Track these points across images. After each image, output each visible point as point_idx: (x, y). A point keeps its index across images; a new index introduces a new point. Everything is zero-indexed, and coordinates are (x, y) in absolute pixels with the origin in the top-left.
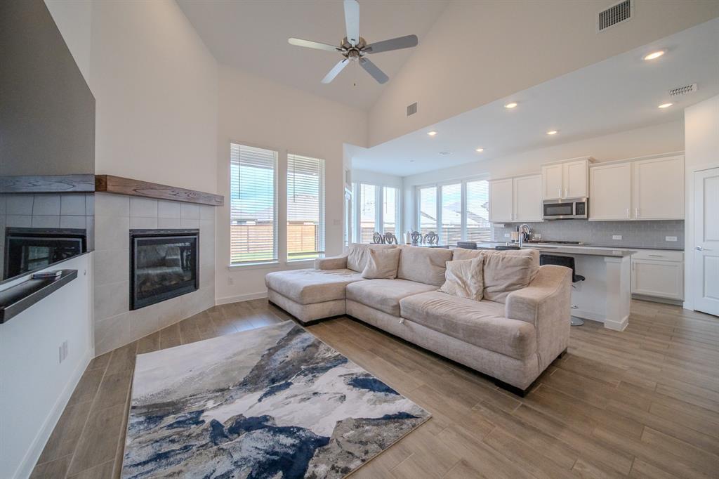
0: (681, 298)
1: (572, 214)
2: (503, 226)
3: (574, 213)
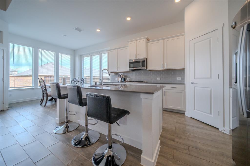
0: (184, 110)
1: (140, 67)
2: (114, 74)
3: (141, 66)
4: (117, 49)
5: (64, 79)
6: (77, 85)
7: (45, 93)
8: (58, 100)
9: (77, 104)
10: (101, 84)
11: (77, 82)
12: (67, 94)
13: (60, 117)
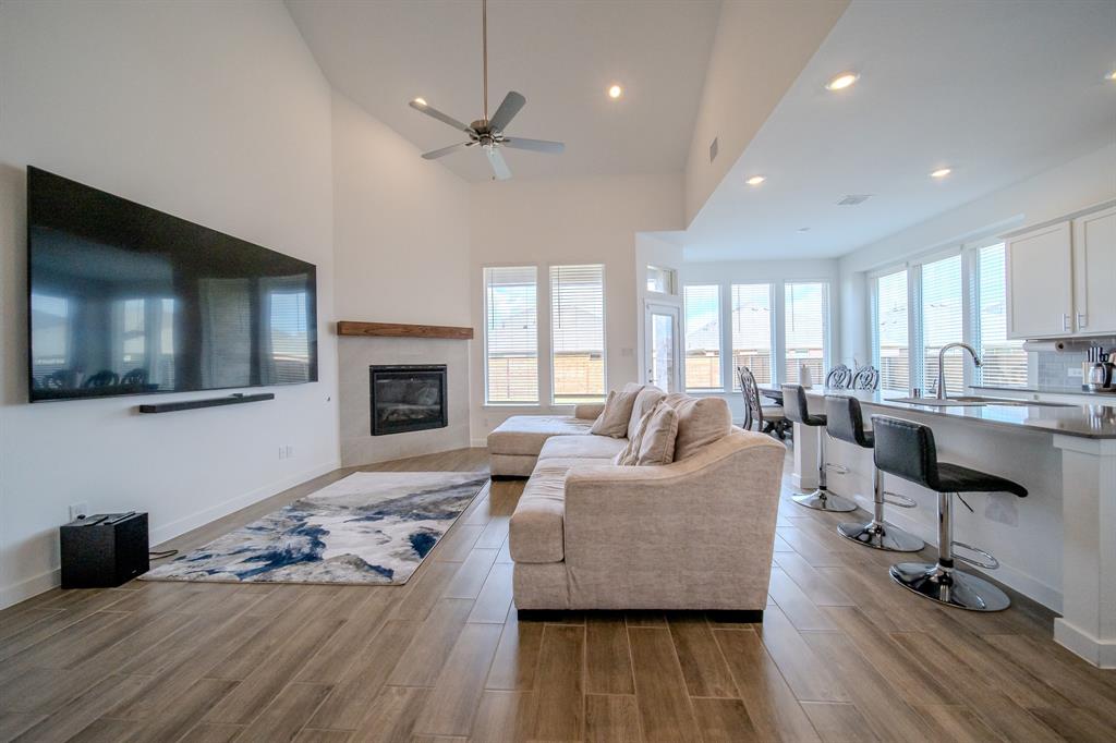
4: (1071, 219)
5: (804, 372)
6: (849, 393)
7: (754, 407)
8: (797, 426)
9: (851, 441)
10: (936, 396)
11: (852, 382)
12: (825, 417)
13: (803, 474)
